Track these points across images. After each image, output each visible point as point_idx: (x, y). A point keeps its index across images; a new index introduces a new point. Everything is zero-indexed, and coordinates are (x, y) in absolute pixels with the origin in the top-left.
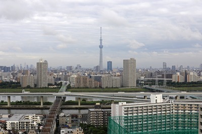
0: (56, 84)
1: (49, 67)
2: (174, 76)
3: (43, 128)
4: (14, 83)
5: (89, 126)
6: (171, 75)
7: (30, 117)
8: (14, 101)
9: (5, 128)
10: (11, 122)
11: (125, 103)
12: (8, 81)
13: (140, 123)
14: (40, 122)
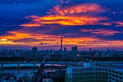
0: (41, 58)
1: (38, 50)
2: (95, 55)
3: (34, 79)
4: (21, 57)
5: (56, 78)
6: (94, 54)
7: (29, 74)
8: (21, 66)
9: (16, 79)
10: (19, 76)
11: (72, 67)
12: (18, 56)
13: (79, 76)
14: (33, 76)
